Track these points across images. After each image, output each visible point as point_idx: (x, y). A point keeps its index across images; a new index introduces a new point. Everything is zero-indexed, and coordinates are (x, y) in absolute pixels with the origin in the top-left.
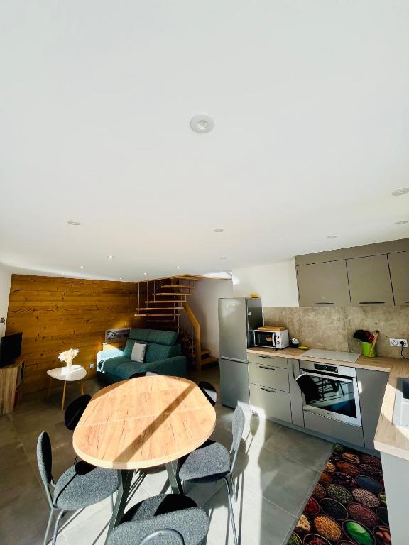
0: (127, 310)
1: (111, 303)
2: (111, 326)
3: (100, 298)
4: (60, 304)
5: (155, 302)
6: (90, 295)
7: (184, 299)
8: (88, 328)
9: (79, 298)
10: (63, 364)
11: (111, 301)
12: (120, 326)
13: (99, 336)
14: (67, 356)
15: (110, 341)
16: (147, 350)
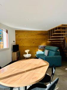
0: (45, 40)
1: (40, 38)
2: (40, 45)
3: (36, 36)
4: (26, 38)
5: (53, 37)
6: (34, 35)
7: (64, 36)
8: (34, 45)
9: (31, 36)
10: (26, 53)
11: (40, 37)
12: (43, 45)
13: (37, 47)
14: (27, 51)
15: (40, 49)
16: (49, 52)
